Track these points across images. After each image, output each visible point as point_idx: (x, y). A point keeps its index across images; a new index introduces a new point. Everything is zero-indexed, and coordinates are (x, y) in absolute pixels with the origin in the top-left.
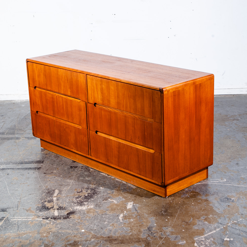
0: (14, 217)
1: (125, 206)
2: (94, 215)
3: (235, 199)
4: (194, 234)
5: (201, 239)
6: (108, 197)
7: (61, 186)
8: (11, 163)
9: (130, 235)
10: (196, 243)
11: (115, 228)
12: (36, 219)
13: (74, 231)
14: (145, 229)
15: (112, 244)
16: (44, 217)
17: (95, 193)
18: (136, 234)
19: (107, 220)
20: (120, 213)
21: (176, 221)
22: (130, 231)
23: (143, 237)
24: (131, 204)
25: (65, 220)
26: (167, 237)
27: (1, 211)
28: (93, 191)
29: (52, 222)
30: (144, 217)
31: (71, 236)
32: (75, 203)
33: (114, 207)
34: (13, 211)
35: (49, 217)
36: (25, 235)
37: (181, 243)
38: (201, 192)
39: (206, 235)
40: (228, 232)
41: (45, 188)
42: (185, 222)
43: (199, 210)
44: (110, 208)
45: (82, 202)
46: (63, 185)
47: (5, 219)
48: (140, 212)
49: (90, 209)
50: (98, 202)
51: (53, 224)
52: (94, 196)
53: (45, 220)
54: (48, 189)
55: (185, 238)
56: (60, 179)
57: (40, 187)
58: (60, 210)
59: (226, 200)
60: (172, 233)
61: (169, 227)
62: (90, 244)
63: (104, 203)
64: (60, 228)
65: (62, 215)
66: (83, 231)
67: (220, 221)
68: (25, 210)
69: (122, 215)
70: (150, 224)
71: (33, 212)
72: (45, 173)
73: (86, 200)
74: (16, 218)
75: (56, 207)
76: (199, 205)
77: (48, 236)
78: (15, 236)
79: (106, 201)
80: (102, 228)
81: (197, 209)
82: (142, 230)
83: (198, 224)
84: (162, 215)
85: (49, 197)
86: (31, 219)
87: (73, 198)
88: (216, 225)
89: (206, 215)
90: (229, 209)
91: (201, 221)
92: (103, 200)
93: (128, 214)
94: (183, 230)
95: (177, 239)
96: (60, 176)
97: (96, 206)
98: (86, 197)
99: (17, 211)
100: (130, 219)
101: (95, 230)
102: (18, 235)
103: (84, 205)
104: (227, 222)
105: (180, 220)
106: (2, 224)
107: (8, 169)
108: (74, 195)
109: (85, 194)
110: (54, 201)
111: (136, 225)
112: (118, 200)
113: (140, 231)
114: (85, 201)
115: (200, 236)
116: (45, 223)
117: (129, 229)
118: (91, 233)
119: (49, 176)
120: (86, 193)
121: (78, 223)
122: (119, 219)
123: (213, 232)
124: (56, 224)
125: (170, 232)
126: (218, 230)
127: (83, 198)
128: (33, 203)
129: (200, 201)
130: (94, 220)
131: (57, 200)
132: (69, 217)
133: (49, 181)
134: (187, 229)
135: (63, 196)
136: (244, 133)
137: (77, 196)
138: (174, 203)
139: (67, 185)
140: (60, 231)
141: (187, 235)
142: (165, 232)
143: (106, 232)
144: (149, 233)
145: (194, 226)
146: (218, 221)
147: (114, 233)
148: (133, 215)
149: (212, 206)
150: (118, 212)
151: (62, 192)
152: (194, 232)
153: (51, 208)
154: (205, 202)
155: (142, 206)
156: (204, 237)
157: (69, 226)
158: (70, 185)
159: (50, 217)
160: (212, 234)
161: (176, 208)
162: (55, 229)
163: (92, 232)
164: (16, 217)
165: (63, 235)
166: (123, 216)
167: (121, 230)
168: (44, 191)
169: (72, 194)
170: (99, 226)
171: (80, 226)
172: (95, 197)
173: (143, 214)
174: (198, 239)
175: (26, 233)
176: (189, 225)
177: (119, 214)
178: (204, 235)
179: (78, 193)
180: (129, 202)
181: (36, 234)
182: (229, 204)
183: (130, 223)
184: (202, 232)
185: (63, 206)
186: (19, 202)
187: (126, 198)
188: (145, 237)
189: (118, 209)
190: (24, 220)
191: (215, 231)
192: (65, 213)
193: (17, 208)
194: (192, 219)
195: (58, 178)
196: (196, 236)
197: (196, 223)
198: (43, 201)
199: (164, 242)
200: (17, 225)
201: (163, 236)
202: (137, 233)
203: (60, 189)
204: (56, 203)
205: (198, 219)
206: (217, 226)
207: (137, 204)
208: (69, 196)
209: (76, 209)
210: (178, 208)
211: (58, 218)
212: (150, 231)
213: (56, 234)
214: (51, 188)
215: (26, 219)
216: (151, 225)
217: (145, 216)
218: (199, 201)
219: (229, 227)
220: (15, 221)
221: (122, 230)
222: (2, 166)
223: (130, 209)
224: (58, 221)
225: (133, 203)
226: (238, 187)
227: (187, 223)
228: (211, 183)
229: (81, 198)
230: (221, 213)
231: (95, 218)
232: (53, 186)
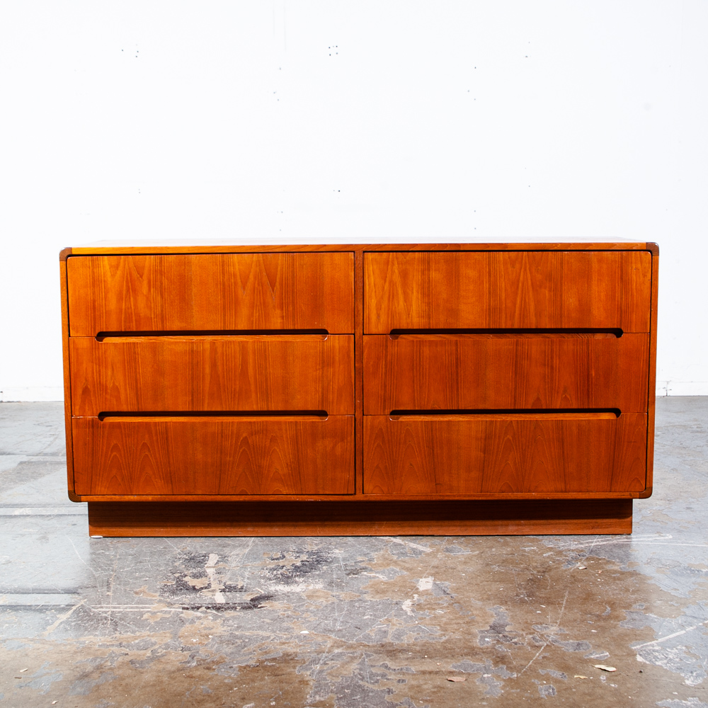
0: (100, 604)
1: (412, 584)
2: (330, 602)
4: (627, 639)
5: (651, 648)
6: (361, 569)
7: (224, 547)
9: (442, 641)
10: (640, 655)
11: (395, 628)
12: (164, 609)
13: (278, 632)
14: (482, 629)
15: (397, 658)
16: (186, 606)
17: (321, 561)
18: (460, 640)
19: (369, 612)
20: (401, 599)
21: (565, 614)
22: (442, 632)
23: (482, 645)
24: (428, 582)
25: (249, 611)
26: (554, 645)
27: (63, 594)
28: (315, 557)
29: (209, 614)
30: (472, 606)
31: (271, 643)
32: (270, 580)
33: (383, 587)
34: (97, 592)
35: (200, 605)
36: (137, 641)
37: (598, 656)
38: (614, 559)
39: (661, 640)
41: (179, 551)
42: (591, 614)
43: (622, 593)
44: (371, 589)
45: (289, 577)
46: (229, 545)
47: (74, 608)
48: (457, 596)
49: (316, 591)
50: (335, 577)
51: (215, 620)
52: (320, 566)
53: (190, 612)
54: (190, 553)
55: (604, 645)
57: (165, 548)
58: (228, 592)
60: (564, 637)
61: (551, 624)
62: (332, 660)
64: (237, 627)
65: (238, 602)
66: (305, 632)
67: (688, 612)
68: (131, 591)
69: (408, 603)
70: (493, 619)
71: (154, 596)
73: (298, 574)
74: (108, 608)
75: (216, 586)
76: (618, 582)
77: (205, 642)
78: (108, 642)
79: (356, 576)
80: (358, 627)
81: (616, 589)
82: (475, 631)
83: (628, 617)
84: (523, 602)
85: (194, 568)
86: (149, 610)
87: (263, 569)
88: (680, 620)
89: (646, 601)
91: (637, 613)
92: (348, 574)
93: (425, 601)
94: (593, 631)
95: (581, 648)
97: (330, 585)
98: (298, 567)
99: (110, 594)
100: (434, 609)
101: (340, 630)
102: (117, 641)
103: (296, 582)
105: (576, 611)
106: (69, 618)
108: (265, 564)
109: (295, 563)
110: (211, 575)
111: (455, 621)
112: (390, 573)
113: (469, 633)
114: (297, 576)
115: (645, 642)
116: (191, 618)
117: (439, 630)
118: (329, 638)
120: (296, 561)
121: (288, 617)
122: (402, 609)
123: (677, 634)
124: (223, 618)
125: (556, 634)
127: (288, 569)
128: (149, 578)
129: (618, 575)
130: (332, 611)
131: (219, 573)
132: (259, 606)
134: (602, 628)
135: (233, 565)
137: (273, 566)
138: (547, 580)
139: (240, 546)
140: (237, 633)
141: (608, 639)
142: (542, 635)
143: (374, 635)
144: (499, 637)
145: (620, 623)
146: (684, 613)
147: (396, 638)
148: (440, 602)
149: (654, 585)
150: (396, 596)
151: (230, 559)
152: (626, 635)
153: (202, 588)
154: (631, 577)
155: (461, 585)
157: (263, 622)
158: (248, 546)
159: (205, 605)
160: (677, 637)
161: (556, 588)
162: (223, 629)
163: (332, 635)
164: (108, 604)
165: (247, 640)
166: (413, 604)
167: (413, 632)
168: (179, 556)
169: (258, 562)
170: (348, 623)
171: (293, 623)
172: (324, 567)
173: (470, 601)
174: (642, 647)
175: (140, 637)
176: (606, 620)
177: (400, 601)
178: (657, 640)
179: (272, 560)
180: (421, 578)
181: (167, 638)
183: (435, 617)
184: (647, 634)
185: (238, 585)
186: (110, 576)
187: (411, 570)
188: (488, 645)
189: (394, 591)
190: (131, 611)
191: (683, 632)
192: (244, 598)
193: (108, 588)
194: (609, 608)
197: (625, 617)
198: (177, 575)
199: (547, 654)
200: (112, 620)
201: (541, 643)
202: (462, 637)
203: (222, 553)
204: (215, 579)
205: (626, 608)
206: (685, 622)
207: (445, 580)
208: (249, 565)
209: (276, 591)
210: (564, 589)
211: (226, 607)
212: (500, 633)
213: (227, 638)
214: (197, 551)
215: (136, 610)
216: (498, 622)
217: (476, 604)
218: (614, 575)
220: (106, 612)
221: (418, 630)
223: (427, 590)
224: (229, 613)
225: (434, 580)
227: (598, 616)
229: (284, 570)
231: (334, 608)
232: (201, 547)
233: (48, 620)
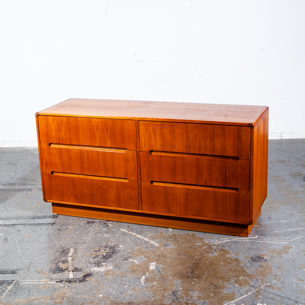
0: (24, 280)
1: (147, 266)
2: (113, 278)
3: (268, 258)
4: (223, 299)
5: (231, 304)
6: (129, 257)
7: (77, 244)
8: (23, 218)
9: (152, 300)
11: (136, 293)
12: (49, 282)
13: (91, 296)
14: (169, 294)
16: (57, 280)
17: (114, 252)
18: (159, 300)
19: (127, 283)
20: (141, 275)
21: (203, 284)
22: (153, 295)
23: (167, 303)
24: (154, 265)
25: (81, 283)
26: (194, 303)
27: (11, 274)
28: (112, 250)
29: (66, 285)
30: (168, 280)
31: (87, 302)
32: (92, 264)
33: (136, 268)
34: (24, 273)
35: (63, 280)
36: (36, 301)
38: (231, 251)
39: (236, 300)
40: (260, 296)
41: (58, 246)
42: (213, 285)
43: (228, 271)
44: (131, 269)
45: (100, 263)
46: (79, 243)
47: (14, 282)
48: (163, 274)
49: (109, 271)
50: (118, 262)
51: (68, 288)
52: (113, 255)
53: (58, 284)
54: (63, 248)
55: (213, 303)
56: (75, 236)
57: (53, 245)
58: (75, 271)
59: (258, 259)
60: (199, 298)
61: (196, 290)
63: (124, 263)
64: (76, 293)
65: (78, 278)
66: (101, 296)
67: (252, 284)
68: (37, 271)
69: (143, 278)
70: (174, 288)
71: (46, 274)
72: (59, 230)
73: (104, 260)
74: (27, 282)
75: (71, 268)
76: (229, 265)
77: (62, 302)
78: (25, 302)
79: (126, 261)
80: (122, 292)
81: (227, 270)
82: (166, 294)
83: (227, 287)
84: (188, 277)
85: (63, 257)
86: (43, 283)
87: (90, 258)
88: (247, 288)
89: (237, 276)
90: (261, 270)
91: (231, 284)
92: (123, 260)
93: (150, 277)
94: (212, 295)
95: (204, 304)
96: (76, 233)
97: (115, 267)
98: (104, 256)
99: (28, 273)
100: (153, 282)
101: (114, 294)
102: (29, 301)
103: (102, 265)
104: (260, 284)
105: (208, 283)
106: (12, 288)
107: (19, 224)
108: (91, 255)
109: (103, 254)
110: (69, 261)
111: (160, 289)
112: (140, 259)
113: (163, 296)
114: (103, 262)
115: (230, 301)
116: (58, 287)
117: (152, 294)
118: (110, 299)
119: (63, 232)
120: (104, 252)
121: (96, 287)
122: (140, 282)
123: (244, 296)
124: (71, 288)
125: (197, 296)
126: (249, 293)
127: (100, 258)
128: (45, 263)
129: (230, 260)
130: (113, 283)
131: (73, 260)
132: (86, 280)
133: (64, 238)
134: (215, 293)
135: (79, 255)
136: (276, 183)
137: (94, 256)
138: (201, 264)
139: (83, 243)
140: (75, 296)
141: (216, 300)
142: (191, 297)
143: (127, 297)
144: (174, 298)
145: (223, 290)
146: (250, 284)
147: (135, 299)
148: (156, 277)
149: (242, 267)
150: (140, 274)
151: (78, 251)
152: (224, 297)
153: (65, 269)
154: (235, 262)
155: (166, 266)
156: (234, 302)
157: (86, 290)
158: (86, 243)
159: (65, 280)
160: (243, 298)
161: (203, 269)
162: (70, 294)
163: (111, 297)
164: (27, 280)
165: (78, 301)
166: (145, 279)
167: (142, 295)
168: (58, 250)
169: (89, 253)
170: (118, 290)
171: (97, 290)
172: (115, 256)
173: (167, 277)
174: (228, 304)
175: (38, 299)
176: (218, 288)
177: (140, 277)
178: (235, 300)
179: (95, 252)
180: (152, 262)
181: (48, 299)
182: (261, 264)
183: (152, 286)
184: (232, 297)
185: (79, 267)
186: (30, 262)
187: (149, 257)
188: (169, 303)
189: (139, 271)
190: (36, 284)
191: (247, 295)
192: (80, 275)
193: (28, 270)
194: (221, 281)
195: (74, 235)
196: (226, 301)
197: (226, 286)
198: (56, 261)
200: (28, 289)
201: (190, 302)
202: (160, 298)
203: (75, 248)
204: (71, 264)
205: (228, 281)
206: (249, 290)
207: (161, 264)
208: (85, 255)
209: (94, 271)
210: (206, 269)
211: (73, 281)
212: (175, 296)
213: (71, 299)
214: (66, 246)
215: (38, 283)
216: (176, 289)
217: (170, 278)
218: (228, 261)
219: (262, 290)
220: (26, 284)
221: (144, 294)
222: (12, 222)
223: (152, 270)
224: (74, 285)
225: (156, 264)
226: (271, 245)
227: (216, 286)
228: (241, 239)
229: (98, 258)
230: (253, 274)
231: (114, 281)
232: (68, 244)
233: (3, 289)
